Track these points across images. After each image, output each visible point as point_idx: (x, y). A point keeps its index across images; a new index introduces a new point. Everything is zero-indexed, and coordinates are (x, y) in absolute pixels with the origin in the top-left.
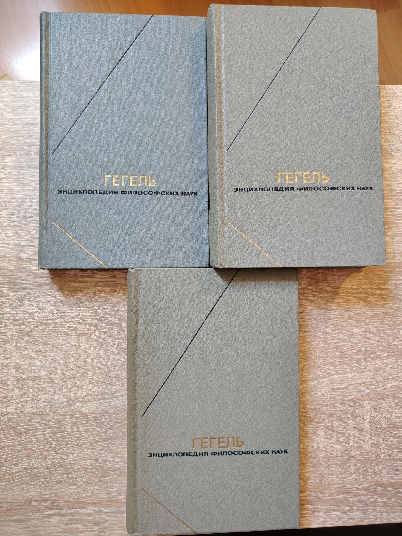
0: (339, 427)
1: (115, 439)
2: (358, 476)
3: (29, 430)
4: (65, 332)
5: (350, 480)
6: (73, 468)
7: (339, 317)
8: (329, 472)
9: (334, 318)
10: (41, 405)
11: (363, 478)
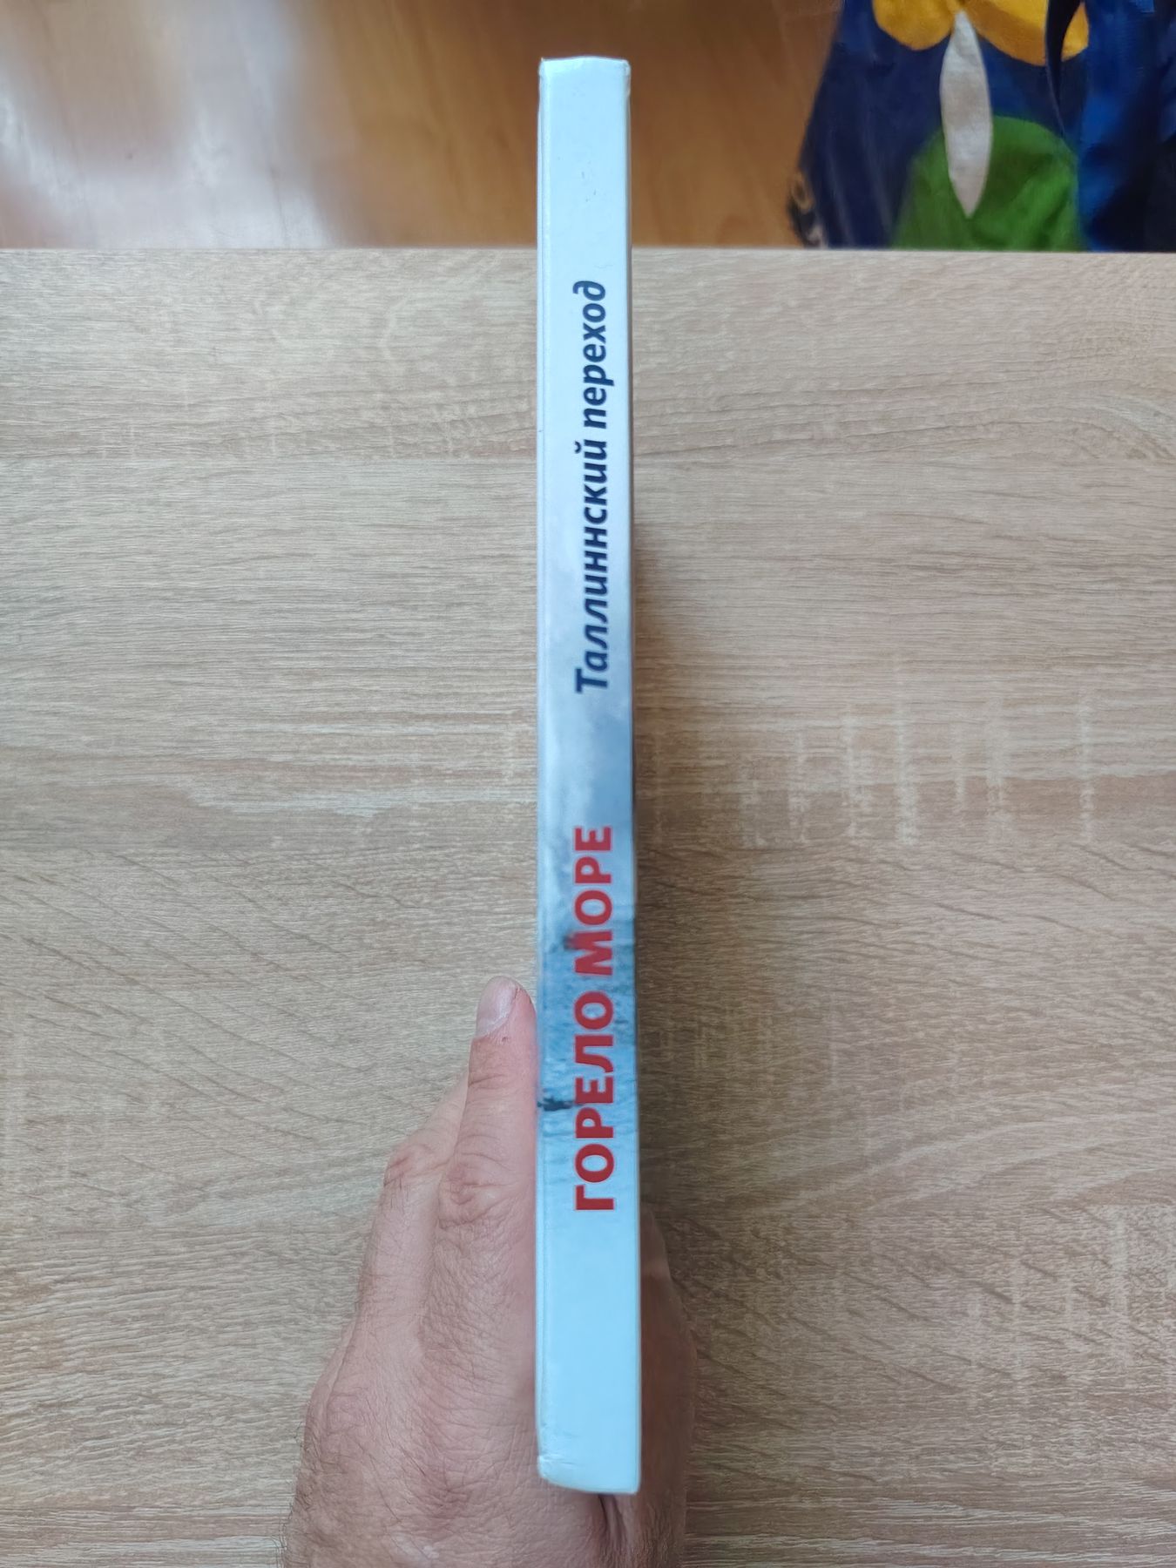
0: (1029, 1288)
1: (323, 1314)
2: (1093, 1452)
3: (57, 1282)
4: (180, 976)
5: (1068, 1464)
6: (189, 1406)
7: (1020, 937)
8: (1001, 1438)
9: (1004, 943)
10: (96, 1203)
11: (1111, 1458)
